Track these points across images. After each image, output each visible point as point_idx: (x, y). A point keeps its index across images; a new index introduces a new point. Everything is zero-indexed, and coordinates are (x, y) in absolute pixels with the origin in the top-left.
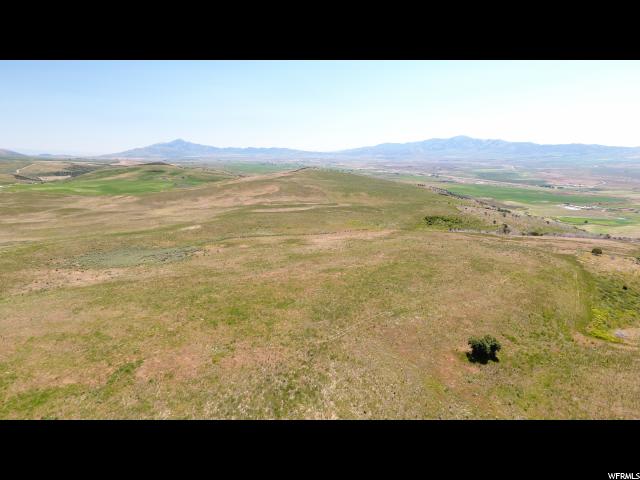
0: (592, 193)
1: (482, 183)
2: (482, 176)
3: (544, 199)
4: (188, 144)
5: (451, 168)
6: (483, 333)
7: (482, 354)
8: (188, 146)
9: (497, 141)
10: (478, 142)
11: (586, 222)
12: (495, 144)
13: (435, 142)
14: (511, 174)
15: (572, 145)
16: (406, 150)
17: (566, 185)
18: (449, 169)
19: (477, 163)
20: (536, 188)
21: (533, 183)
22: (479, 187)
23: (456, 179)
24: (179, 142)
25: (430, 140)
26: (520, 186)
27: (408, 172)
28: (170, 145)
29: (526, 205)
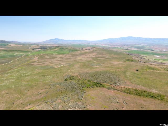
0: (164, 52)
1: (136, 50)
2: (136, 48)
3: (151, 54)
4: (59, 39)
5: (128, 45)
6: (138, 69)
7: (137, 70)
8: (59, 40)
10: (135, 38)
11: (160, 60)
12: (139, 38)
14: (143, 47)
15: (161, 38)
16: (115, 40)
17: (158, 50)
18: (127, 45)
19: (134, 44)
20: (150, 51)
21: (149, 49)
22: (135, 51)
23: (129, 48)
24: (57, 39)
26: (146, 50)
27: (116, 47)
28: (55, 39)
29: (146, 56)
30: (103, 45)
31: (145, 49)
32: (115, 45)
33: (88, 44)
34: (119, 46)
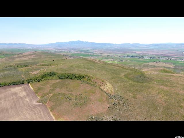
2: (82, 51)
5: (75, 49)
9: (88, 42)
10: (83, 42)
13: (72, 42)
16: (65, 44)
19: (82, 48)
23: (75, 52)
25: (71, 41)
27: (64, 51)
30: (50, 49)
31: (89, 52)
32: (63, 49)
33: (32, 49)
34: (66, 50)
